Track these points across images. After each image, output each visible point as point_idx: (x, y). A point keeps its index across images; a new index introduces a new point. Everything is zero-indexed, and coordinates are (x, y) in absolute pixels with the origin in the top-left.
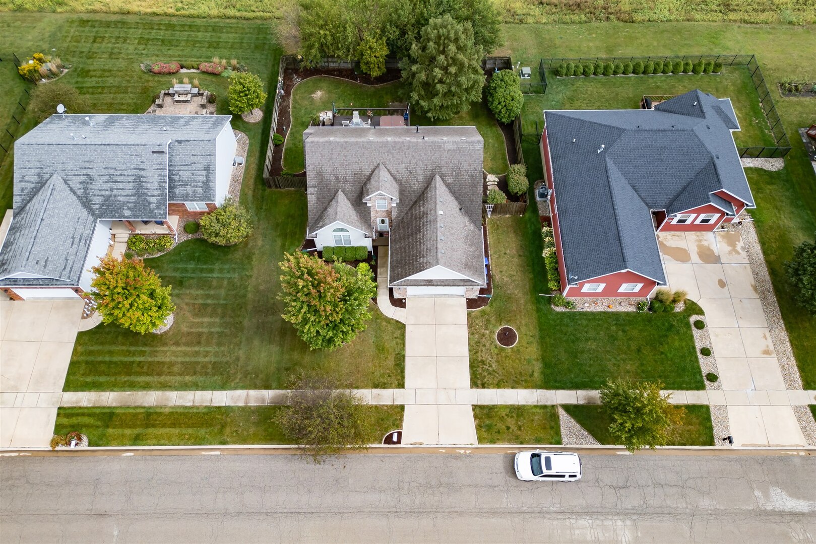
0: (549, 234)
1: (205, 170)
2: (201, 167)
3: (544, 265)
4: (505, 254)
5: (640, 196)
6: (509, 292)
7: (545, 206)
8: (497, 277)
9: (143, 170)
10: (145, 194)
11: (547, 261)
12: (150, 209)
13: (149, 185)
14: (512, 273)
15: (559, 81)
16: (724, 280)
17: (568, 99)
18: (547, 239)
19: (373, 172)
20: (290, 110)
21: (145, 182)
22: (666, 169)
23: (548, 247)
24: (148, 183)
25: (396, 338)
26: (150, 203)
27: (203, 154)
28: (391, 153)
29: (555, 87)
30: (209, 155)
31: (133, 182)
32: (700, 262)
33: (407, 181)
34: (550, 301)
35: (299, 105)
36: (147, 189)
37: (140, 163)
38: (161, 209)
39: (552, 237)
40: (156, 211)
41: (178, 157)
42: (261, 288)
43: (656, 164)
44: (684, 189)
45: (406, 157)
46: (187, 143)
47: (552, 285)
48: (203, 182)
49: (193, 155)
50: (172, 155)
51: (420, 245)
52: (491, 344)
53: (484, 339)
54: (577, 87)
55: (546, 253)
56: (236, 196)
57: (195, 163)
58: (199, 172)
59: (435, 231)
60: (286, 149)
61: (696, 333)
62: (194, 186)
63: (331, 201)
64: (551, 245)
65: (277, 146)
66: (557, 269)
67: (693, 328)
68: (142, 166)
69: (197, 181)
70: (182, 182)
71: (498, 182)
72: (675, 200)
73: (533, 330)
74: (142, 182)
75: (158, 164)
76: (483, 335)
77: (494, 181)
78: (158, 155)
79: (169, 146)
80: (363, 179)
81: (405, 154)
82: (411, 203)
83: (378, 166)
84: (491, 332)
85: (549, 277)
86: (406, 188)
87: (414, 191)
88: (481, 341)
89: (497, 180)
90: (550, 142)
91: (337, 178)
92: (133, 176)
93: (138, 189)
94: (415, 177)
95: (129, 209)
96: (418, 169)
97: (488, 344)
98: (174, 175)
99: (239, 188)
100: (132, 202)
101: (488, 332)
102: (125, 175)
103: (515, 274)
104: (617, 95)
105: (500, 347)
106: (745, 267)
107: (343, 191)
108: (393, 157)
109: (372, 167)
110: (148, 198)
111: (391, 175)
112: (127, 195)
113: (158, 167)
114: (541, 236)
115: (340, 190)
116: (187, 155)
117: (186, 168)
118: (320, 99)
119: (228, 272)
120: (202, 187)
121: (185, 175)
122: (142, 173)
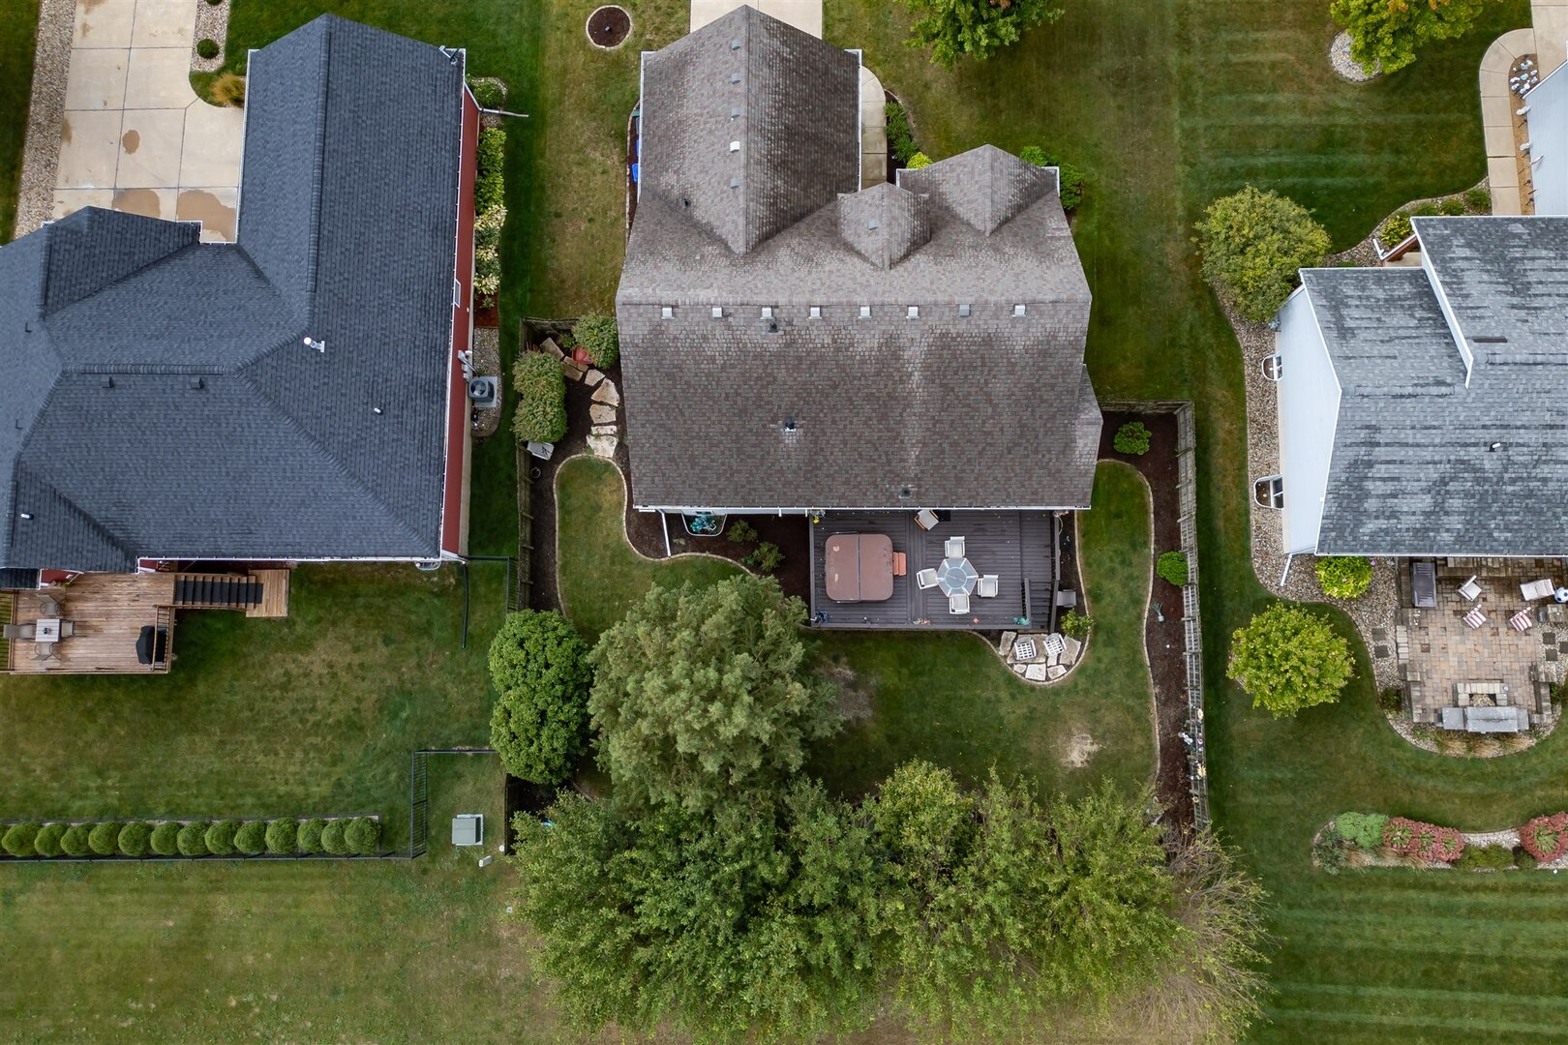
0: (483, 269)
1: (1350, 328)
2: (1362, 335)
3: (507, 186)
4: (590, 220)
5: (251, 263)
6: (594, 124)
7: (482, 357)
8: (615, 159)
9: (1513, 307)
10: (1491, 262)
11: (500, 190)
12: (1462, 235)
13: (1485, 277)
14: (583, 171)
15: (375, 801)
16: (123, 149)
17: (361, 729)
18: (490, 255)
19: (906, 257)
20: (1154, 690)
21: (1498, 283)
22: (166, 303)
23: (490, 233)
24: (1491, 283)
25: (842, 20)
26: (1469, 245)
27: (1366, 360)
28: (861, 284)
29: (393, 776)
30: (1350, 358)
31: (1529, 283)
32: (158, 193)
33: (818, 248)
34: (510, 103)
35: (1129, 710)
36: (1488, 271)
37: (1530, 318)
38: (1435, 235)
39: (479, 261)
40: (1446, 232)
41: (1433, 353)
42: (1149, 133)
43: (186, 312)
44: (139, 271)
45: (820, 279)
46: (1421, 382)
47: (498, 137)
48: (1348, 306)
49: (1395, 358)
50: (1450, 356)
51: (787, 94)
52: (643, 12)
53: (658, 20)
54: (328, 775)
55: (496, 216)
56: (1253, 380)
57: (1382, 341)
58: (1364, 324)
59: (752, 100)
60: (1146, 544)
61: (220, 36)
62: (1368, 298)
63: (1007, 220)
64: (483, 239)
65: (1170, 540)
66: (480, 173)
67: (222, 46)
68: (1523, 313)
69: (1362, 309)
70: (1402, 306)
71: (589, 432)
72: (170, 255)
73: (553, 41)
74: (1505, 283)
75: (1480, 318)
76: (658, 29)
77: (598, 436)
78: (1490, 335)
79: (1465, 373)
80: (929, 248)
81: (823, 284)
82: (808, 220)
83: (893, 264)
84: (642, 35)
85: (501, 155)
86: (820, 240)
87: (800, 235)
88: (664, 18)
89: (590, 441)
90: (441, 449)
91: (997, 250)
92: (1536, 295)
93: (1512, 271)
94: (797, 253)
95: (1519, 236)
96: (790, 264)
97: (650, 12)
98: (1430, 318)
99: (1251, 406)
100: (1514, 247)
101: (648, 37)
102: (1558, 295)
103: (575, 169)
104: (222, 743)
105: (624, 6)
106: (67, 181)
107: (979, 233)
108: (854, 279)
109: (909, 264)
110: (1476, 255)
111: (859, 254)
112: (1533, 259)
113: (1479, 312)
114: (502, 267)
115: (987, 234)
116: (1410, 358)
117: (1402, 333)
118: (1070, 735)
119: (1232, 170)
120: (1347, 297)
121: (1398, 319)
122: (1515, 300)
